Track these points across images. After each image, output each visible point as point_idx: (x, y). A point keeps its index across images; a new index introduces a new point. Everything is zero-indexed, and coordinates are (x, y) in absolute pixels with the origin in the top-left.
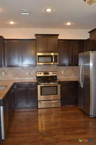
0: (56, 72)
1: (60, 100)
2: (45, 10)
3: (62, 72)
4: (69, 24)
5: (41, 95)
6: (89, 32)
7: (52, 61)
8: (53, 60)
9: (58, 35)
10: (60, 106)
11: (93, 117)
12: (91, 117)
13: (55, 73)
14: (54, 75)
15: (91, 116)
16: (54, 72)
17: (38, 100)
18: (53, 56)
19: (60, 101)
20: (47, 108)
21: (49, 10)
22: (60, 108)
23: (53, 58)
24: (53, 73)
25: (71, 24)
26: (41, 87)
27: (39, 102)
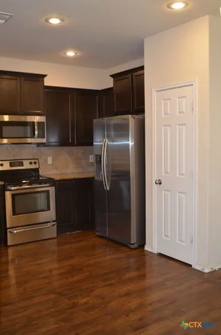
0: (37, 161)
1: (54, 221)
2: (47, 21)
3: (50, 160)
4: (71, 54)
5: (14, 213)
6: (112, 76)
7: (33, 136)
8: (36, 133)
9: (45, 76)
10: (55, 236)
11: (136, 246)
12: (132, 246)
13: (35, 163)
14: (33, 166)
15: (132, 244)
16: (33, 161)
17: (8, 226)
18: (36, 124)
19: (54, 225)
20: (23, 244)
21: (55, 21)
22: (55, 240)
23: (36, 127)
24: (31, 163)
25: (76, 54)
26: (13, 196)
27: (10, 232)
